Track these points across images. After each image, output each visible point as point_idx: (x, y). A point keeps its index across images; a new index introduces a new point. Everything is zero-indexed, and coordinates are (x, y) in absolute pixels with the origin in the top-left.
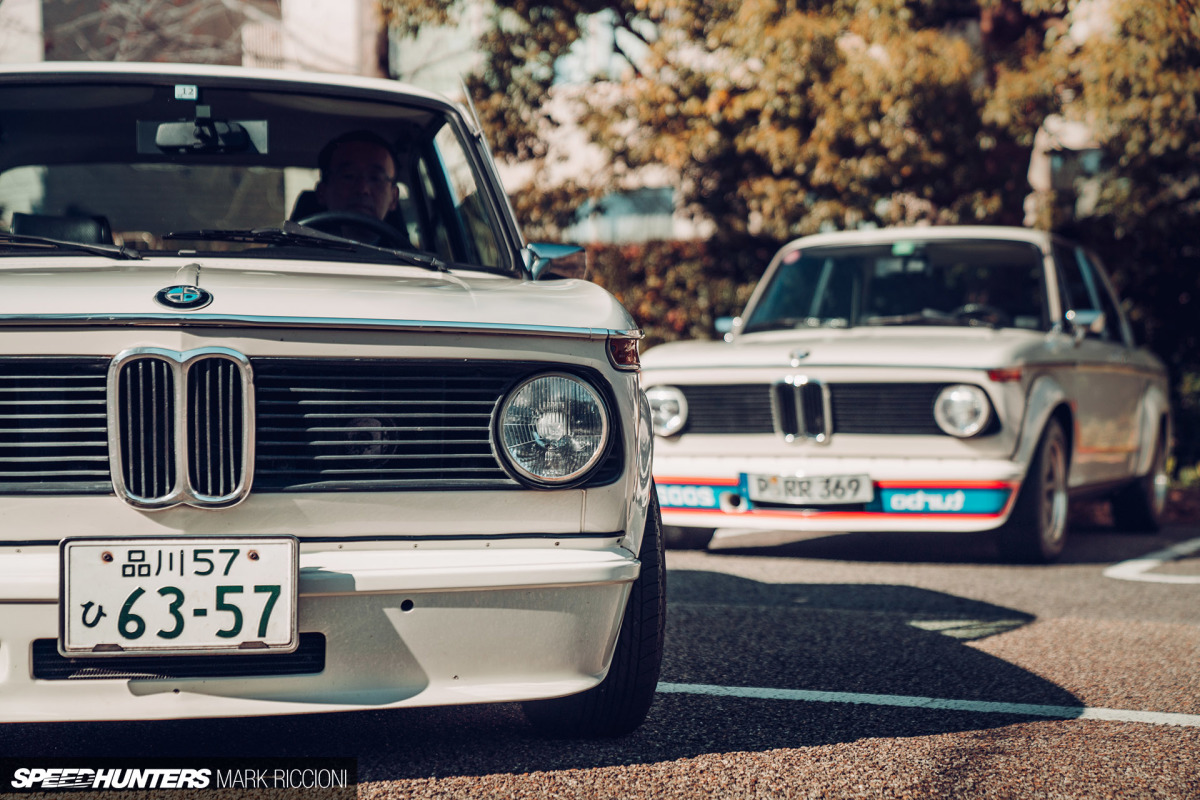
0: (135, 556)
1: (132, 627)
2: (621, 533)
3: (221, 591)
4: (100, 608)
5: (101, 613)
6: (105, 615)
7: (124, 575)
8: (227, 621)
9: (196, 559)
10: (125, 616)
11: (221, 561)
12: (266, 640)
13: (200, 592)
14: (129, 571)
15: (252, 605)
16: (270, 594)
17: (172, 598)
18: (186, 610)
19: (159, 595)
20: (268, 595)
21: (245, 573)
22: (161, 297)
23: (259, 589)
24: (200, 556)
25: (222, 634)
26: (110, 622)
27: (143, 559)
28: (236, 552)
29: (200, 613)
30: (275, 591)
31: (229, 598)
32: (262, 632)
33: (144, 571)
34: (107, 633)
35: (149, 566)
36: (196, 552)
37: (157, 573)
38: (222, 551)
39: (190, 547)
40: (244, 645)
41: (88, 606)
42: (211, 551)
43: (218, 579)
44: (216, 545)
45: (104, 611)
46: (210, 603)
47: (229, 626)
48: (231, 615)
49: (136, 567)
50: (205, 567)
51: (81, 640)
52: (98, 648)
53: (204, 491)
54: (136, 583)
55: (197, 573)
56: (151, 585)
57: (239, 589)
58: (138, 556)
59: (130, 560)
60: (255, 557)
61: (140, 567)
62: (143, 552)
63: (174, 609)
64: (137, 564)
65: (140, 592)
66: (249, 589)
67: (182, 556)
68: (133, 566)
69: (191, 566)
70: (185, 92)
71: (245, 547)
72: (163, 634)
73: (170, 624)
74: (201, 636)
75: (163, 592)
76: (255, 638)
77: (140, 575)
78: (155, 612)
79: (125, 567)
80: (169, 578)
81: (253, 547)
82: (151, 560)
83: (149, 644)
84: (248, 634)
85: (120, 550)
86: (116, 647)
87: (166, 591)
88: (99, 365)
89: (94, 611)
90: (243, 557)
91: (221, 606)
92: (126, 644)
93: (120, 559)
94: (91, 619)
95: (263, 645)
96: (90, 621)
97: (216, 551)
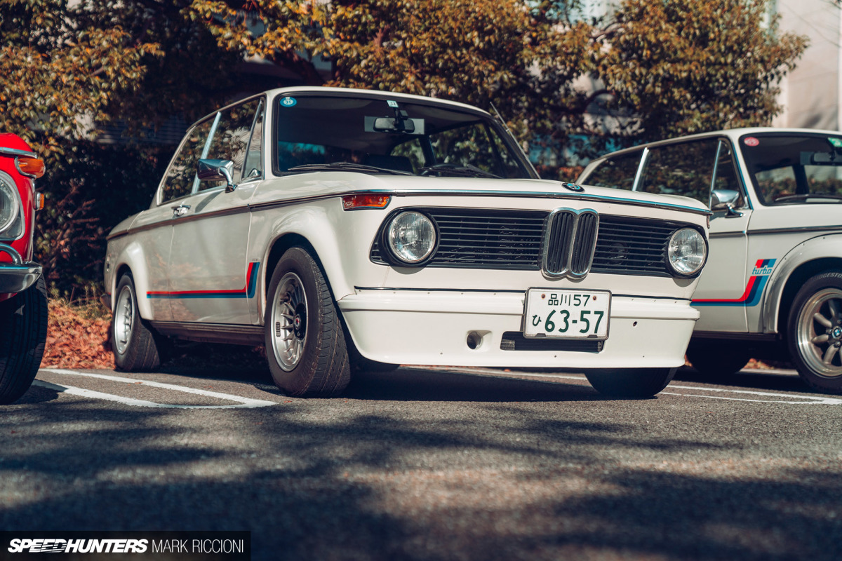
0: (554, 296)
1: (550, 326)
3: (583, 313)
4: (540, 318)
5: (539, 320)
6: (541, 321)
7: (549, 304)
8: (583, 325)
9: (575, 299)
10: (548, 322)
11: (583, 299)
12: (598, 334)
13: (575, 313)
14: (551, 302)
17: (565, 315)
18: (570, 320)
19: (560, 313)
20: (599, 315)
21: (592, 306)
22: (565, 185)
23: (596, 313)
25: (582, 331)
26: (542, 324)
27: (556, 298)
28: (589, 296)
29: (575, 322)
30: (601, 313)
31: (585, 316)
32: (596, 331)
34: (541, 329)
35: (558, 301)
36: (575, 296)
37: (561, 304)
38: (584, 296)
39: (573, 293)
40: (590, 336)
41: (535, 317)
42: (580, 296)
43: (582, 308)
44: (582, 293)
46: (578, 319)
47: (584, 328)
48: (585, 323)
49: (553, 301)
50: (577, 302)
51: (531, 331)
52: (539, 335)
53: (575, 270)
54: (553, 308)
55: (575, 305)
56: (558, 309)
57: (588, 312)
59: (551, 298)
61: (555, 301)
62: (556, 295)
63: (566, 320)
65: (554, 312)
66: (592, 312)
67: (570, 297)
69: (573, 302)
71: (592, 294)
72: (561, 330)
73: (564, 327)
74: (574, 332)
75: (562, 312)
76: (594, 334)
77: (555, 304)
78: (558, 320)
79: (549, 301)
80: (564, 307)
81: (595, 295)
82: (559, 298)
83: (556, 333)
84: (591, 332)
85: (548, 294)
86: (544, 335)
87: (563, 312)
88: (545, 214)
89: (537, 319)
90: (591, 298)
91: (582, 319)
92: (548, 334)
93: (548, 297)
94: (535, 322)
95: (596, 336)
96: (535, 323)
97: (582, 296)
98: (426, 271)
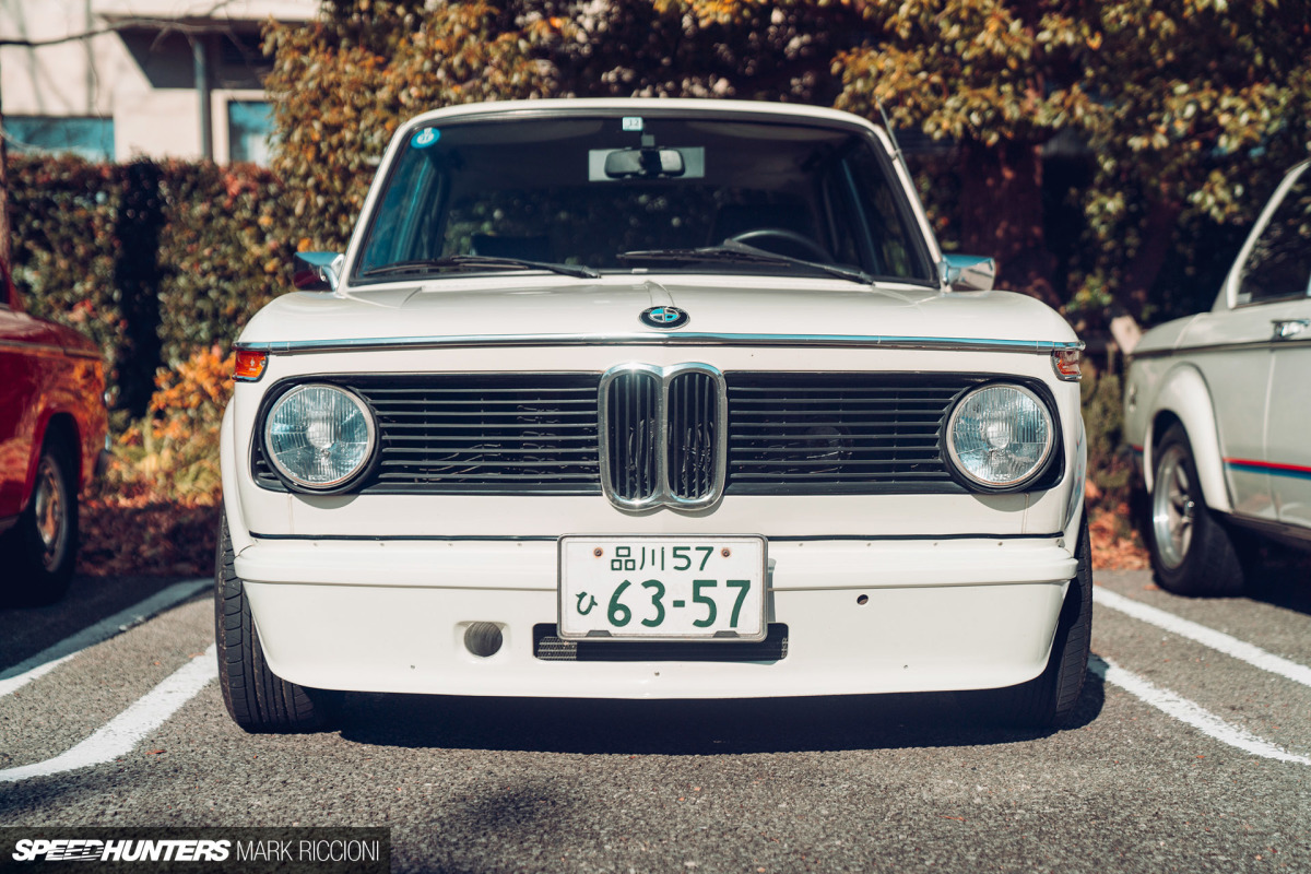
0: (621, 552)
1: (619, 615)
2: (1060, 534)
3: (698, 584)
4: (592, 597)
5: (593, 603)
6: (596, 604)
7: (613, 569)
8: (703, 611)
9: (675, 556)
10: (614, 606)
11: (696, 556)
12: (738, 630)
13: (678, 585)
14: (617, 565)
15: (725, 598)
16: (740, 588)
17: (654, 590)
18: (666, 601)
19: (643, 587)
20: (739, 589)
21: (718, 569)
22: (645, 317)
23: (731, 583)
24: (679, 552)
25: (698, 623)
26: (601, 610)
27: (629, 555)
28: (710, 550)
29: (679, 604)
30: (746, 586)
31: (704, 591)
32: (734, 623)
33: (630, 565)
34: (598, 621)
35: (633, 561)
36: (675, 549)
37: (641, 568)
38: (698, 549)
39: (669, 544)
40: (718, 634)
41: (582, 596)
42: (688, 549)
43: (694, 573)
44: (693, 543)
45: (595, 600)
46: (688, 596)
47: (705, 617)
48: (705, 607)
49: (622, 561)
50: (683, 562)
51: (576, 627)
52: (591, 633)
53: (681, 492)
54: (623, 576)
55: (676, 568)
56: (637, 578)
57: (713, 583)
58: (625, 552)
59: (618, 555)
60: (726, 554)
61: (627, 561)
62: (629, 548)
63: (656, 600)
64: (623, 559)
65: (626, 584)
66: (722, 583)
67: (663, 552)
68: (620, 561)
69: (671, 562)
70: (632, 124)
71: (718, 545)
72: (646, 623)
73: (653, 614)
74: (680, 625)
75: (647, 584)
76: (728, 628)
77: (627, 569)
78: (639, 602)
79: (613, 561)
80: (651, 572)
81: (726, 546)
82: (636, 555)
83: (634, 631)
84: (722, 623)
85: (609, 546)
86: (607, 633)
87: (649, 584)
88: (591, 379)
89: (587, 600)
90: (716, 554)
91: (697, 598)
92: (613, 630)
93: (609, 554)
94: (584, 607)
95: (734, 634)
96: (583, 608)
97: (693, 548)
98: (363, 501)
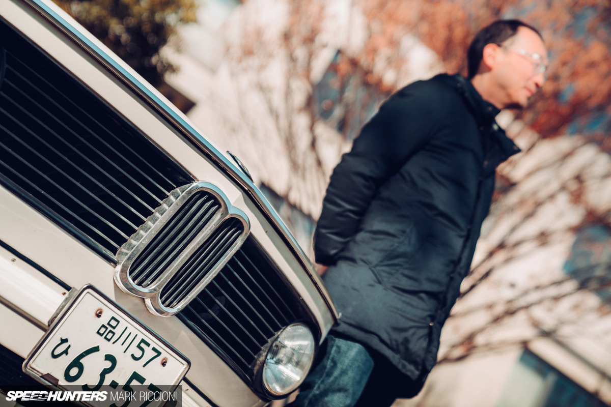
0: (113, 323)
1: (74, 372)
3: (135, 376)
4: (69, 346)
5: (66, 352)
6: (67, 354)
7: (98, 333)
9: (139, 346)
10: (77, 363)
11: (149, 353)
13: (124, 370)
14: (103, 331)
17: (108, 364)
18: (109, 378)
19: (104, 358)
24: (142, 345)
26: (66, 360)
27: (114, 328)
28: (159, 354)
29: (113, 385)
31: (134, 384)
33: (110, 336)
34: (58, 368)
35: (114, 334)
36: (143, 341)
37: (114, 343)
38: (154, 349)
39: (142, 336)
41: (64, 341)
42: (148, 345)
43: (137, 367)
44: (154, 343)
45: (69, 351)
46: (123, 381)
49: (107, 331)
50: (138, 353)
52: (46, 376)
54: (100, 341)
55: (133, 356)
56: (107, 348)
57: (142, 380)
59: (109, 324)
60: (164, 363)
61: (110, 331)
62: (118, 322)
63: (104, 373)
64: (110, 328)
65: (96, 349)
66: (147, 384)
67: (134, 339)
68: (107, 328)
69: (133, 349)
71: (166, 353)
73: (94, 382)
77: (106, 338)
78: (93, 368)
79: (103, 326)
80: (115, 350)
81: (168, 357)
82: (118, 332)
85: (109, 313)
86: (55, 382)
87: (109, 358)
89: (64, 346)
90: (159, 360)
92: (61, 381)
93: (104, 319)
94: (58, 351)
96: (56, 353)
97: (151, 347)
